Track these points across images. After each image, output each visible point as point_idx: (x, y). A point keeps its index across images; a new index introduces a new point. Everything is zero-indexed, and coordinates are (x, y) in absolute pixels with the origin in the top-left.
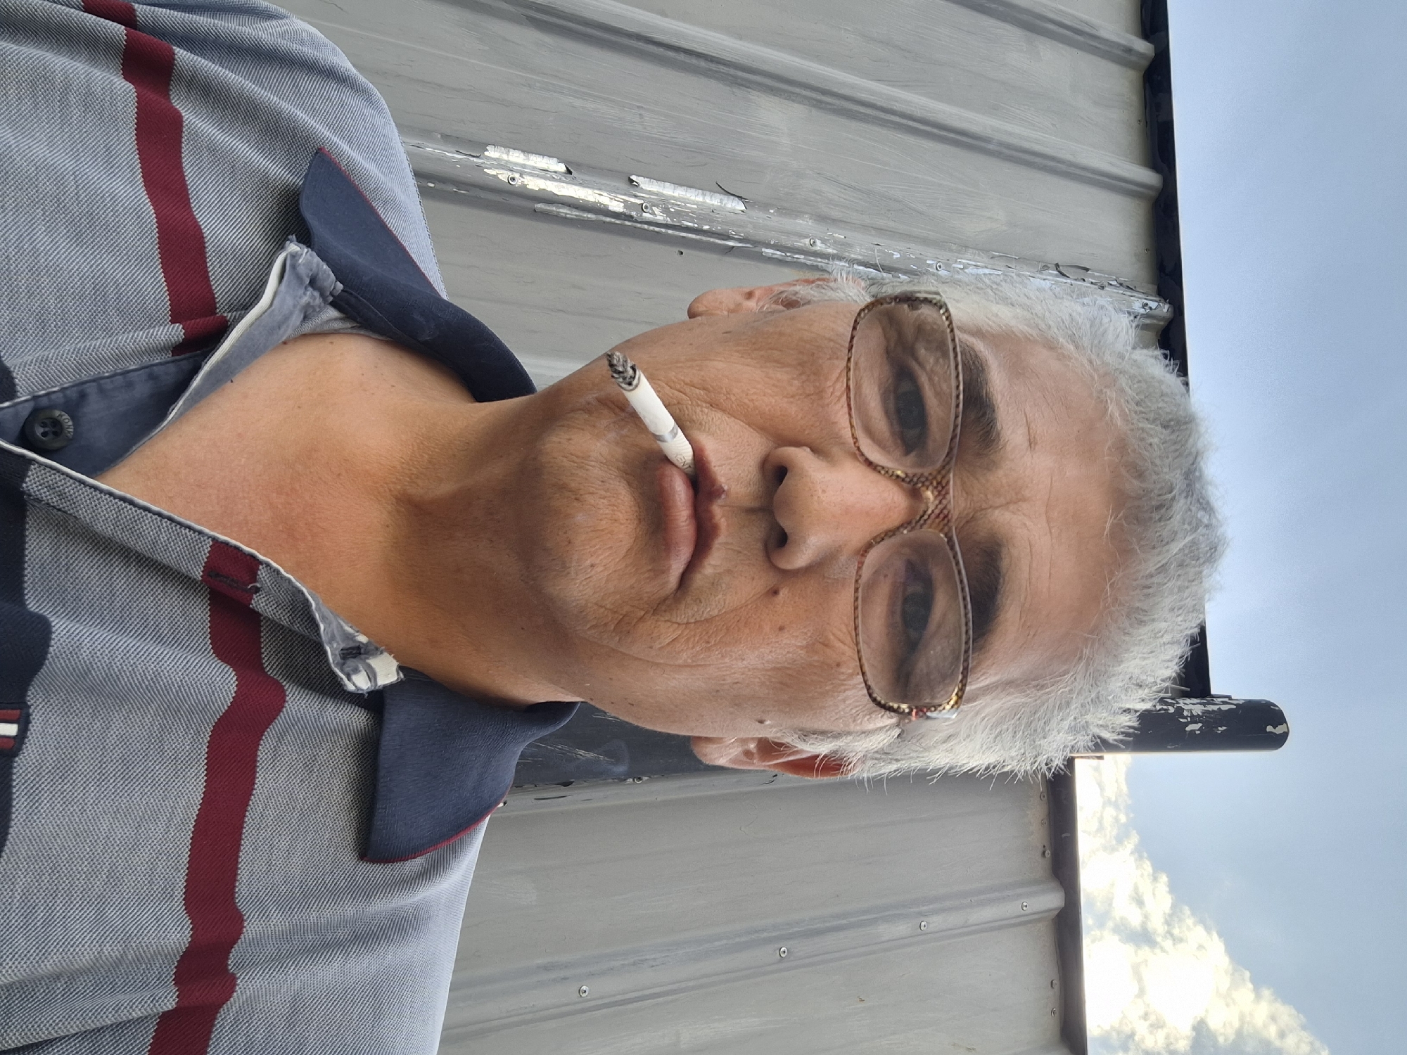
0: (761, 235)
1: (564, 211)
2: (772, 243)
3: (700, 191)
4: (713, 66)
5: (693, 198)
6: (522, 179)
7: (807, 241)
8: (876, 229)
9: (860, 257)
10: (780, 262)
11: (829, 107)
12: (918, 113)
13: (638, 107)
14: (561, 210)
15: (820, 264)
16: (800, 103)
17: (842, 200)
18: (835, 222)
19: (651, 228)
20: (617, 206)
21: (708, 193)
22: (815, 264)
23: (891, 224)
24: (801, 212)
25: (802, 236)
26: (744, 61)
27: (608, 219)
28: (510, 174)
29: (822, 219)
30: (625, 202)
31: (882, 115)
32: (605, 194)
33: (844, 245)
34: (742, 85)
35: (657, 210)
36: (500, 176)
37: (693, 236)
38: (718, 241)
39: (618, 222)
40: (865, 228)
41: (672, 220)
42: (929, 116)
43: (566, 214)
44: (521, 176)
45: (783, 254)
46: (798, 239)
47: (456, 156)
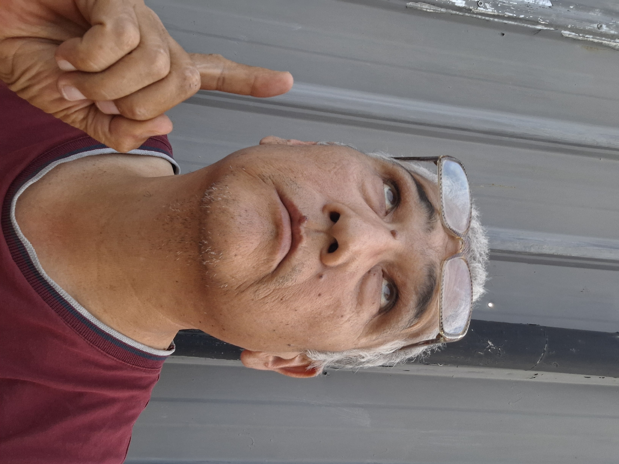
0: (562, 21)
2: (569, 26)
7: (595, 26)
10: (574, 40)
14: (423, 7)
15: (604, 42)
19: (483, 18)
20: (461, 3)
22: (600, 41)
24: (593, 8)
25: (592, 22)
27: (454, 12)
29: (608, 12)
30: (467, 1)
35: (488, 6)
37: (513, 23)
39: (461, 14)
41: (498, 12)
43: (427, 9)
45: (577, 35)
46: (589, 24)
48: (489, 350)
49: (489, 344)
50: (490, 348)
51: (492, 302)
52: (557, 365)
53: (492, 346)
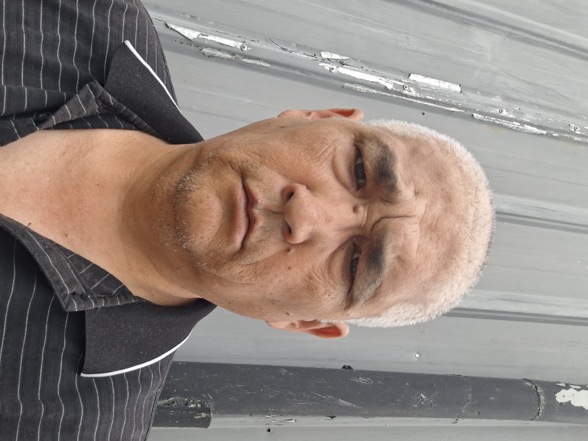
0: (471, 105)
1: (359, 88)
2: (477, 110)
3: (438, 80)
4: (450, 12)
5: (434, 83)
6: (338, 69)
7: (498, 110)
8: (538, 105)
9: (528, 121)
10: (480, 121)
11: (516, 36)
12: (569, 42)
13: (406, 33)
14: (358, 87)
15: (504, 124)
16: (499, 34)
17: (520, 89)
18: (514, 100)
19: (408, 99)
20: (390, 86)
21: (442, 82)
22: (501, 123)
23: (548, 104)
24: (495, 94)
25: (495, 107)
26: (468, 9)
27: (384, 93)
28: (331, 66)
29: (507, 98)
30: (395, 85)
31: (548, 42)
32: (383, 79)
33: (520, 113)
34: (466, 23)
35: (412, 89)
36: (325, 67)
37: (432, 105)
38: (445, 108)
39: (389, 95)
40: (532, 104)
41: (421, 96)
42: (576, 43)
43: (361, 89)
44: (337, 67)
45: (483, 117)
46: (492, 109)
47: (303, 56)
48: (423, 403)
49: (422, 397)
51: (418, 353)
52: (479, 413)
53: (424, 399)
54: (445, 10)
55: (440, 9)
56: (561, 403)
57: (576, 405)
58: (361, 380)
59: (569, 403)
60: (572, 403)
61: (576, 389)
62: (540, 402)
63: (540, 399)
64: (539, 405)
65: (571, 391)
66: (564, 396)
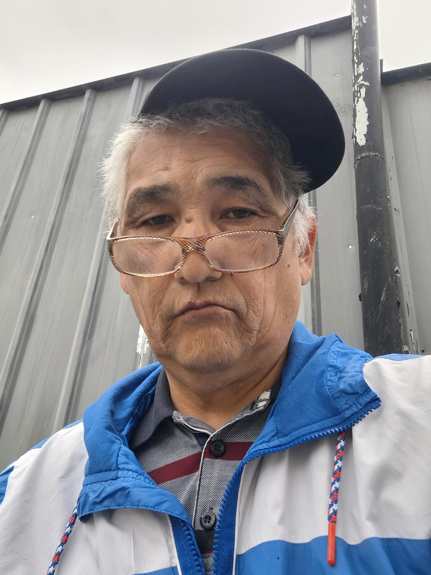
36: (147, 347)
47: (140, 365)
48: (377, 239)
49: (372, 241)
50: (375, 239)
51: (348, 247)
52: (381, 197)
53: (374, 238)
54: (102, 270)
55: (101, 274)
56: (366, 141)
57: (366, 130)
58: (366, 286)
59: (365, 135)
60: (365, 133)
61: (356, 132)
62: (367, 156)
63: (365, 157)
64: (369, 156)
65: (357, 135)
66: (361, 140)
